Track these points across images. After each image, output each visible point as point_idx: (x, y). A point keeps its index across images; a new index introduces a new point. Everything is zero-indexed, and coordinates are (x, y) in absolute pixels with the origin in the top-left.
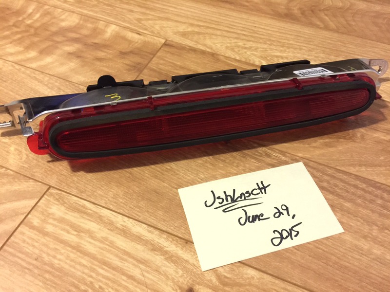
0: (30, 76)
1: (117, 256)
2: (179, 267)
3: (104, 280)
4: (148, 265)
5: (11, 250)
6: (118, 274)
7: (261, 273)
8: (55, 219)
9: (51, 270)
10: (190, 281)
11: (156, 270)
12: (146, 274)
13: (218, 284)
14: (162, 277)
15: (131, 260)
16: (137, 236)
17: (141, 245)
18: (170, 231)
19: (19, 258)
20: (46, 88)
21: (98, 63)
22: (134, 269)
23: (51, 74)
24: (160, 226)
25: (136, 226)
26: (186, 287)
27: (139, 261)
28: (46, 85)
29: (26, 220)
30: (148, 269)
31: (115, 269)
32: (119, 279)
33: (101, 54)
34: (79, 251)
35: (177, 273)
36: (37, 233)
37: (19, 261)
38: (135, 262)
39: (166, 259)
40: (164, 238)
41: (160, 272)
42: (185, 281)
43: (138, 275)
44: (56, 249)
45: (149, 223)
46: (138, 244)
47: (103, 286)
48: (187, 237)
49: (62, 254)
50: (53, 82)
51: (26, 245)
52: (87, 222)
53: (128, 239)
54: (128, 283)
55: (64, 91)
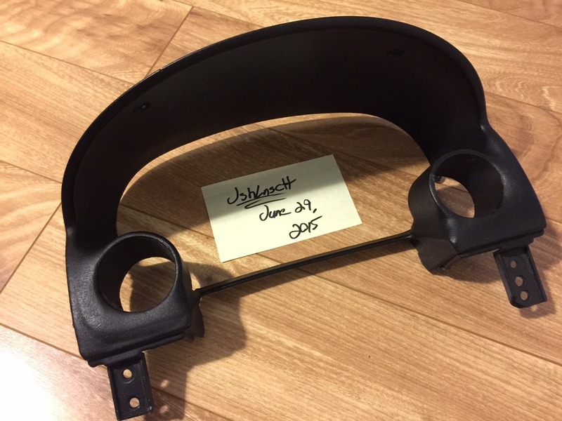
0: (37, 63)
20: (55, 76)
21: (112, 42)
23: (60, 58)
28: (56, 73)
33: (116, 30)
50: (63, 69)
55: (76, 80)
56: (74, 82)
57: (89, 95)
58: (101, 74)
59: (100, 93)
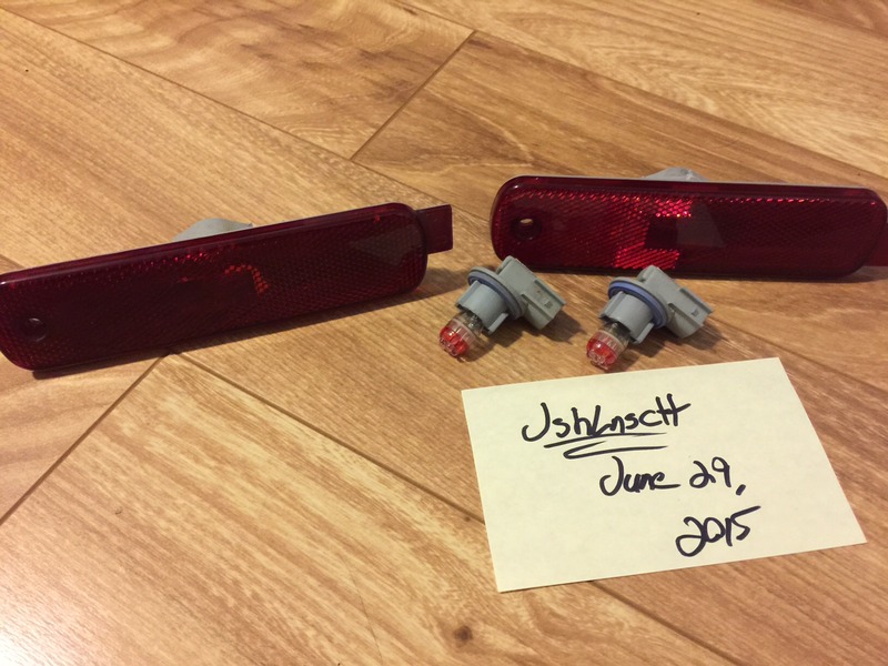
0: (150, 92)
1: (301, 528)
2: (444, 574)
3: (264, 580)
4: (371, 558)
5: (64, 485)
6: (300, 571)
7: (641, 616)
8: (169, 426)
9: (148, 540)
10: (466, 611)
11: (389, 575)
12: (364, 580)
13: (532, 626)
14: (401, 591)
15: (333, 542)
16: (352, 488)
17: (359, 510)
18: (432, 487)
19: (80, 504)
20: (182, 121)
21: (308, 74)
22: (338, 563)
23: (198, 90)
24: (409, 471)
25: (353, 466)
26: (455, 625)
27: (349, 546)
28: (186, 117)
29: (105, 421)
30: (370, 570)
31: (295, 558)
32: (299, 583)
33: (317, 53)
34: (215, 506)
35: (438, 587)
36: (128, 453)
37: (81, 512)
38: (340, 548)
39: (415, 551)
40: (415, 501)
41: (397, 580)
42: (453, 608)
43: (345, 580)
44: (166, 495)
45: (385, 462)
46: (354, 507)
47: (262, 594)
48: (470, 506)
49: (177, 508)
50: (201, 109)
51: (100, 478)
52: (240, 440)
53: (332, 492)
54: (319, 594)
55: (222, 134)
56: (218, 137)
57: (244, 164)
58: (274, 128)
59: (267, 164)
